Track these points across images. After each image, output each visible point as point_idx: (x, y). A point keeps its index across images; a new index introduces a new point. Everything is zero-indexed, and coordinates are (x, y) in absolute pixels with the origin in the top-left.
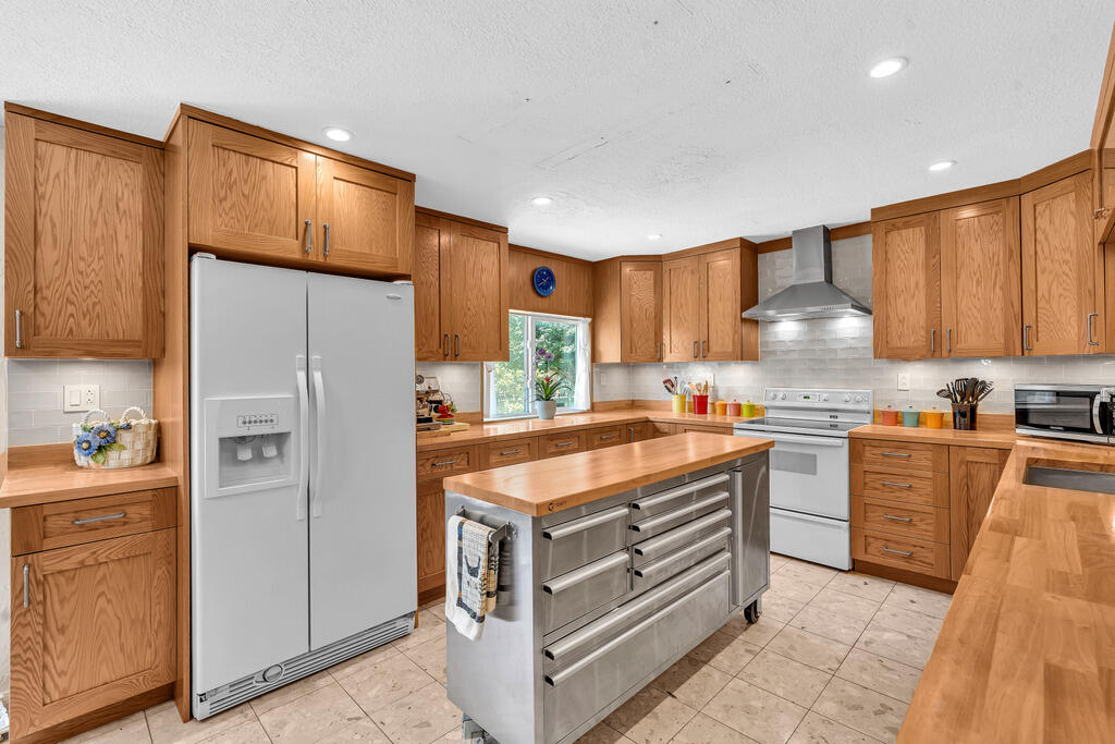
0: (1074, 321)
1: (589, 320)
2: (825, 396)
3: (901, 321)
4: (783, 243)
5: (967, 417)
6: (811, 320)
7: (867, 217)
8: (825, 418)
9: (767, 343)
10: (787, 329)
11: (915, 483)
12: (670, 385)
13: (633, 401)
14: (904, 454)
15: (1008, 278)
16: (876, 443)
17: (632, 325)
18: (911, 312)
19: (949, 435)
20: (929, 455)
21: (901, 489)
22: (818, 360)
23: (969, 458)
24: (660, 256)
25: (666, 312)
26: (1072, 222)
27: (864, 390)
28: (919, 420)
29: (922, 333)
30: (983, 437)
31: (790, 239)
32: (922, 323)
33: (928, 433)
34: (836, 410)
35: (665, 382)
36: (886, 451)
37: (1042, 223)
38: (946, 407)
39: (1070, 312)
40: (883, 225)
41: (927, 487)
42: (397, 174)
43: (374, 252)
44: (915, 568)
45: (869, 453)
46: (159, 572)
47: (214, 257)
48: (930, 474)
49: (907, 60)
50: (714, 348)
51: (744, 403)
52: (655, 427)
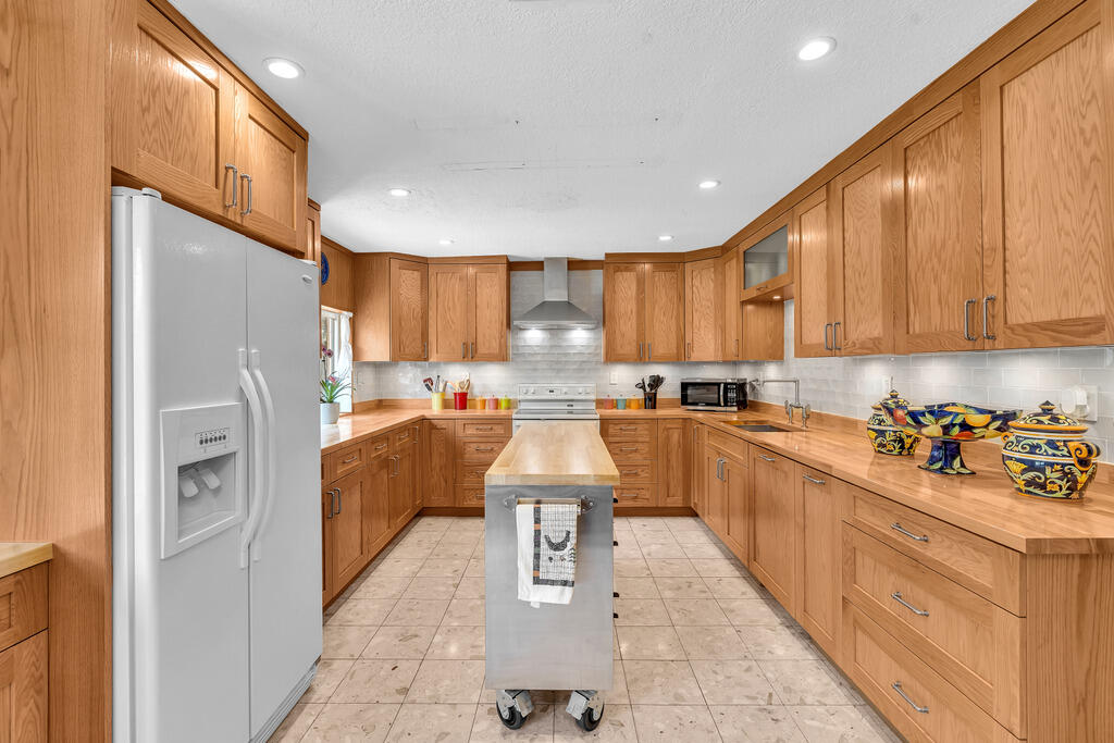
0: (712, 342)
1: (351, 315)
2: (565, 390)
3: (623, 335)
4: (538, 265)
5: (651, 401)
6: (552, 330)
7: (602, 258)
8: (564, 406)
9: (517, 346)
10: (534, 336)
11: (639, 446)
12: (428, 383)
13: (380, 401)
14: (633, 427)
15: (678, 314)
16: (616, 422)
17: (400, 324)
18: (627, 328)
19: (643, 413)
20: (646, 426)
21: (631, 452)
22: (558, 361)
23: (668, 426)
24: (427, 259)
25: (432, 313)
26: (712, 285)
27: (591, 385)
28: (627, 404)
29: (635, 344)
30: (660, 412)
31: (542, 262)
32: (635, 338)
33: (633, 412)
34: (572, 400)
35: (425, 381)
36: (623, 427)
37: (696, 282)
38: (640, 395)
39: (710, 336)
40: (612, 266)
41: (644, 448)
42: (298, 131)
43: (277, 220)
44: (639, 504)
45: (612, 429)
46: (24, 712)
47: (160, 195)
48: (647, 440)
49: (719, 183)
50: (482, 350)
51: (501, 397)
52: (430, 423)
